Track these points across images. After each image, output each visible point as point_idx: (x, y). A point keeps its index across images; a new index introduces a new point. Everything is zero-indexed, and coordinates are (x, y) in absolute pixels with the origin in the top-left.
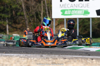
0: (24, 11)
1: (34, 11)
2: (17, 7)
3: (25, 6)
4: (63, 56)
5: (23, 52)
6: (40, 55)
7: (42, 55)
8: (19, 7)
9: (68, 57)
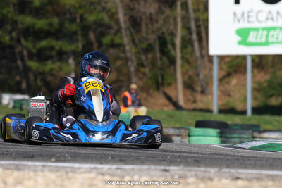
0: (123, 31)
1: (153, 32)
2: (102, 19)
3: (125, 15)
4: (233, 171)
5: (112, 158)
6: (162, 168)
7: (167, 168)
8: (106, 19)
9: (249, 173)
